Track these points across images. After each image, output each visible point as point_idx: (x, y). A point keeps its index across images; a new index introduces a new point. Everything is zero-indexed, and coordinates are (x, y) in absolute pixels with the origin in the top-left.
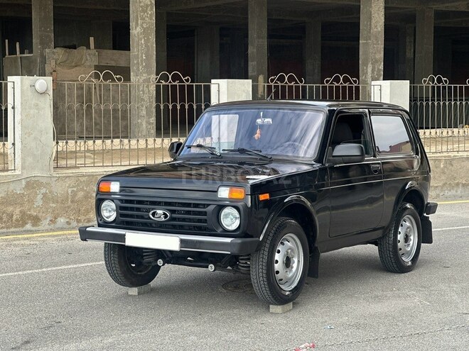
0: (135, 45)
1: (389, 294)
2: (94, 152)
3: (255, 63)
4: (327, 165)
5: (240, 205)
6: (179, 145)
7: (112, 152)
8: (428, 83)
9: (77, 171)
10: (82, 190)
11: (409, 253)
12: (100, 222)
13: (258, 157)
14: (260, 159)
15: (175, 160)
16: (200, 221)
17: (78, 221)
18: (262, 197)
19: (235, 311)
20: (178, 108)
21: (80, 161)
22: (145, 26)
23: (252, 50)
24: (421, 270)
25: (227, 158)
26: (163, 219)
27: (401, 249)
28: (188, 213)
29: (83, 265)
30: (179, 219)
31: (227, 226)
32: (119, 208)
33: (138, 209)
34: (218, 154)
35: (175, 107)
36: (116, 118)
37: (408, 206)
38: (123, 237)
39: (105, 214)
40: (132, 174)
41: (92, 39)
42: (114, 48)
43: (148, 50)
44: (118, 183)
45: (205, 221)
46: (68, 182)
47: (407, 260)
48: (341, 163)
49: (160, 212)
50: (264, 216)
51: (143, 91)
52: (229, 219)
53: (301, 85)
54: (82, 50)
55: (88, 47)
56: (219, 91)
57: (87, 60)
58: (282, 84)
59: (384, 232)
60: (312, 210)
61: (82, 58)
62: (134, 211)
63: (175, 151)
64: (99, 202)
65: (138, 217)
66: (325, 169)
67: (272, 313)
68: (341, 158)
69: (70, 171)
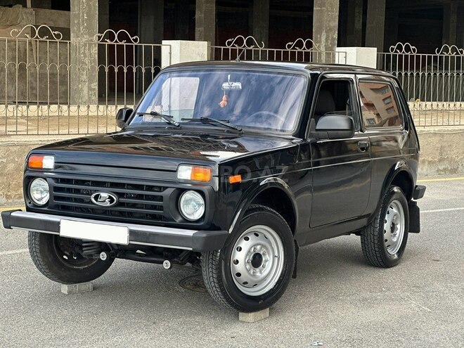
0: (76, 3)
1: (379, 295)
2: (28, 118)
3: (202, 29)
4: (309, 140)
5: (205, 189)
6: (129, 112)
7: (48, 118)
8: (396, 52)
9: (7, 139)
10: (13, 161)
11: (395, 244)
12: (28, 205)
13: (226, 129)
14: (228, 132)
15: (124, 130)
16: (154, 207)
17: (8, 197)
18: (234, 179)
19: (198, 318)
20: (125, 71)
21: (11, 128)
23: (199, 15)
24: (408, 263)
25: (187, 129)
26: (109, 204)
27: (386, 240)
28: (140, 197)
30: (128, 205)
31: (188, 214)
32: (53, 189)
33: (78, 191)
34: (177, 124)
35: (121, 70)
36: (53, 83)
37: (396, 189)
38: (56, 226)
39: (36, 195)
40: (71, 146)
42: (53, 8)
43: (90, 9)
44: (53, 157)
45: (161, 208)
47: (393, 252)
48: (326, 138)
49: (104, 195)
50: (236, 200)
51: (84, 53)
52: (191, 206)
53: (260, 49)
54: (18, 8)
55: (25, 6)
56: (170, 53)
57: (23, 19)
58: (240, 48)
59: (369, 221)
60: (290, 192)
61: (17, 17)
62: (72, 192)
63: (123, 119)
64: (28, 181)
65: (76, 200)
66: (307, 145)
67: (241, 322)
68: (326, 133)
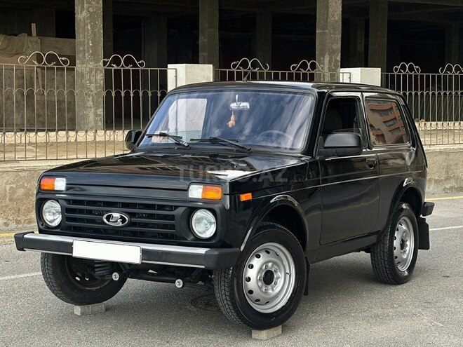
0: (81, 30)
1: (391, 312)
2: (36, 145)
3: (205, 54)
4: (318, 158)
5: (216, 207)
6: (138, 134)
7: (56, 145)
8: (400, 72)
9: (16, 165)
10: (23, 186)
11: (405, 261)
12: (41, 227)
13: (235, 149)
14: (237, 151)
15: (133, 151)
16: (165, 226)
17: (18, 222)
18: (245, 197)
19: (210, 337)
20: (132, 95)
21: (20, 155)
22: (91, 10)
23: (202, 40)
24: (419, 279)
25: (195, 149)
26: (121, 224)
27: (396, 257)
28: (152, 216)
29: (23, 276)
30: (140, 225)
31: (200, 232)
32: (65, 211)
33: (90, 212)
34: (186, 145)
35: (127, 94)
37: (404, 206)
38: (69, 247)
39: (48, 217)
41: (34, 26)
42: (58, 36)
43: (95, 36)
44: (64, 179)
45: (173, 227)
46: (7, 177)
47: (403, 269)
48: (334, 156)
49: (116, 215)
50: (247, 219)
51: (90, 80)
52: (202, 225)
53: (265, 71)
54: (24, 36)
55: (30, 34)
56: (176, 77)
57: (29, 46)
58: (245, 70)
59: (378, 238)
60: (301, 210)
61: (23, 46)
62: (83, 213)
63: (133, 141)
64: (41, 202)
65: (88, 221)
66: (316, 162)
67: (255, 339)
68: (334, 150)
69: (9, 165)
